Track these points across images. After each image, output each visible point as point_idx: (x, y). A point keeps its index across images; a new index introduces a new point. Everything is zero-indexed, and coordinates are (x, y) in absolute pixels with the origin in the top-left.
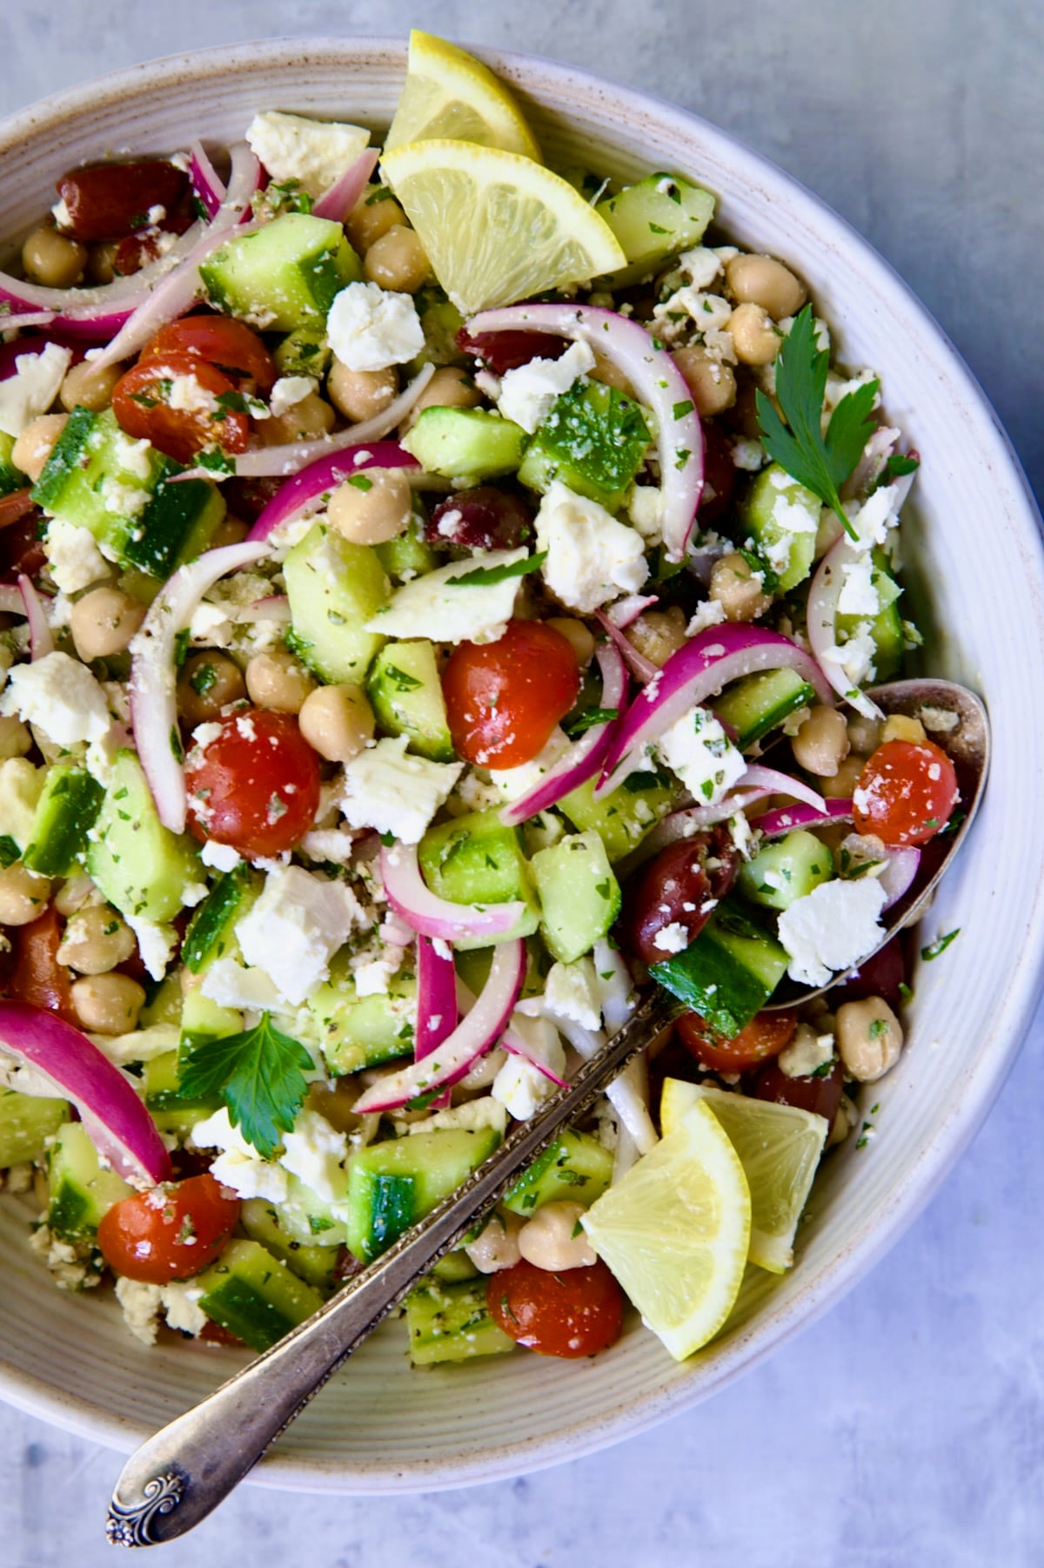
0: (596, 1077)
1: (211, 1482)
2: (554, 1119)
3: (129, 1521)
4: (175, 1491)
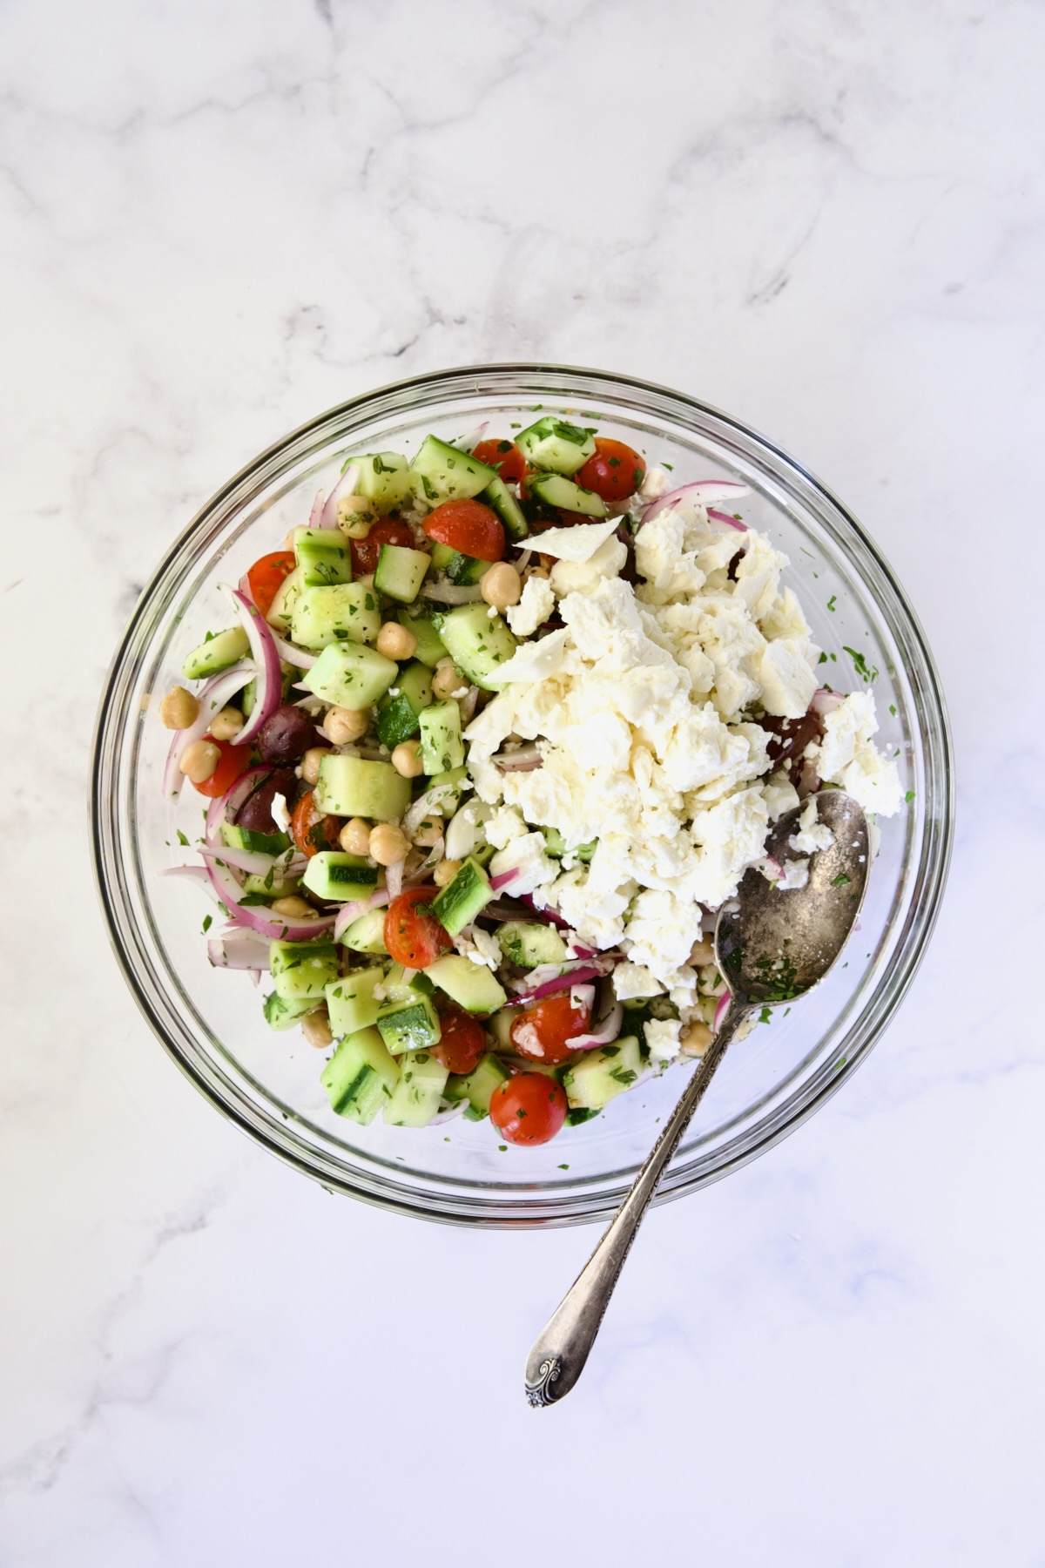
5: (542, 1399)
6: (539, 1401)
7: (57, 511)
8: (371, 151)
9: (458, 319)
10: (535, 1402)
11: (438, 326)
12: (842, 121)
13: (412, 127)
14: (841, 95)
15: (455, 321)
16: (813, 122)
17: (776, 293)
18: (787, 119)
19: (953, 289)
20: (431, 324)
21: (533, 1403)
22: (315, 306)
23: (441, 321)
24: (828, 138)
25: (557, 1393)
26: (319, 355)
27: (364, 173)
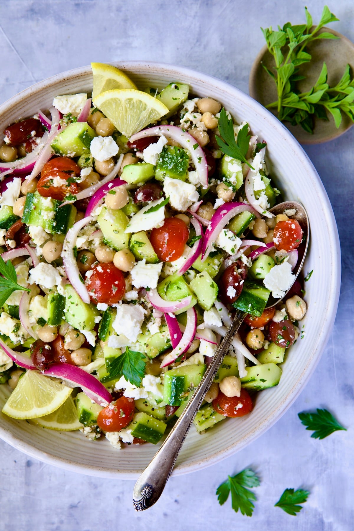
0: (228, 340)
1: (158, 486)
2: (220, 355)
3: (140, 503)
4: (150, 491)
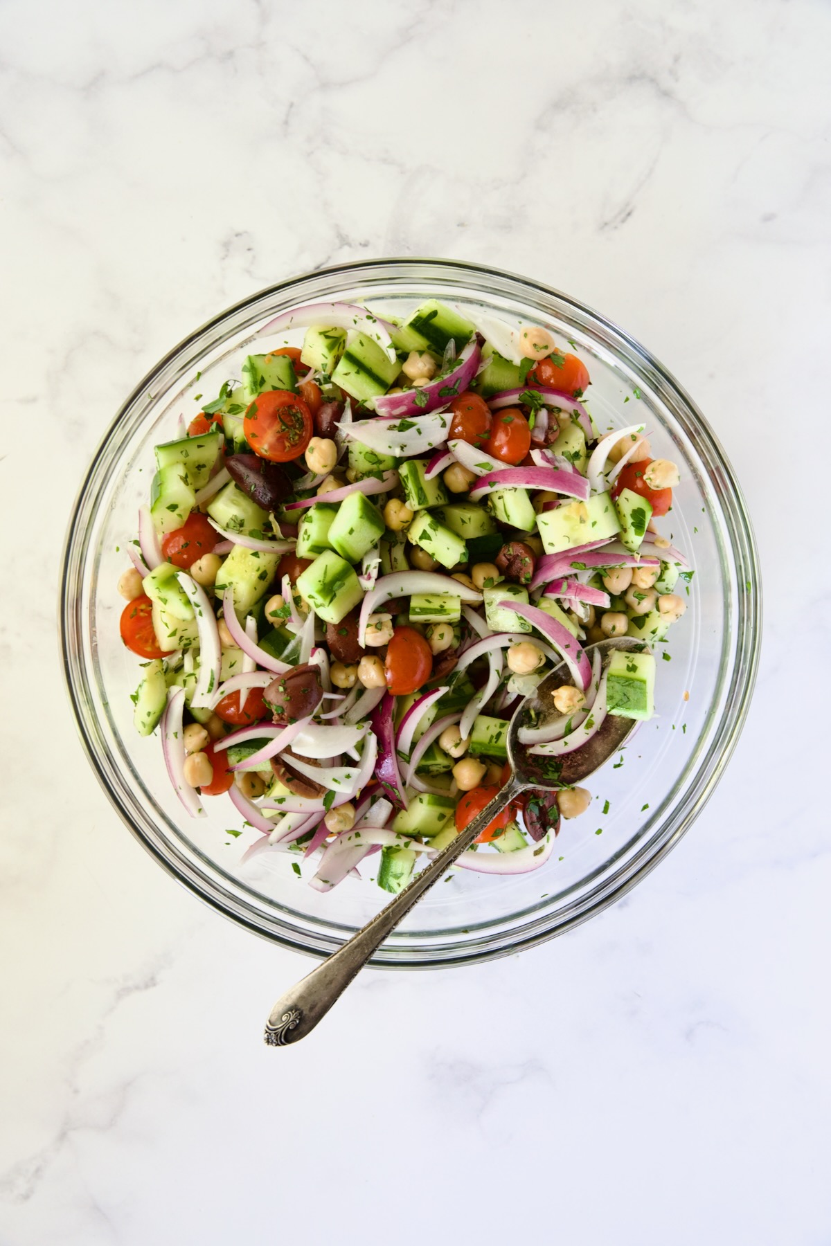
5: (277, 1040)
6: (275, 1041)
7: (34, 400)
8: (292, 105)
9: (363, 243)
10: (270, 1040)
11: (346, 248)
12: (677, 80)
13: (325, 86)
14: (677, 59)
15: (361, 244)
16: (653, 80)
17: (623, 221)
18: (632, 79)
19: (768, 218)
20: (341, 247)
21: (268, 1041)
22: (246, 232)
23: (349, 245)
24: (666, 94)
25: (290, 1039)
26: (248, 272)
27: (286, 122)
